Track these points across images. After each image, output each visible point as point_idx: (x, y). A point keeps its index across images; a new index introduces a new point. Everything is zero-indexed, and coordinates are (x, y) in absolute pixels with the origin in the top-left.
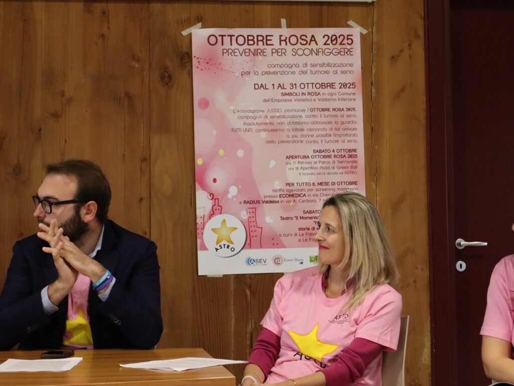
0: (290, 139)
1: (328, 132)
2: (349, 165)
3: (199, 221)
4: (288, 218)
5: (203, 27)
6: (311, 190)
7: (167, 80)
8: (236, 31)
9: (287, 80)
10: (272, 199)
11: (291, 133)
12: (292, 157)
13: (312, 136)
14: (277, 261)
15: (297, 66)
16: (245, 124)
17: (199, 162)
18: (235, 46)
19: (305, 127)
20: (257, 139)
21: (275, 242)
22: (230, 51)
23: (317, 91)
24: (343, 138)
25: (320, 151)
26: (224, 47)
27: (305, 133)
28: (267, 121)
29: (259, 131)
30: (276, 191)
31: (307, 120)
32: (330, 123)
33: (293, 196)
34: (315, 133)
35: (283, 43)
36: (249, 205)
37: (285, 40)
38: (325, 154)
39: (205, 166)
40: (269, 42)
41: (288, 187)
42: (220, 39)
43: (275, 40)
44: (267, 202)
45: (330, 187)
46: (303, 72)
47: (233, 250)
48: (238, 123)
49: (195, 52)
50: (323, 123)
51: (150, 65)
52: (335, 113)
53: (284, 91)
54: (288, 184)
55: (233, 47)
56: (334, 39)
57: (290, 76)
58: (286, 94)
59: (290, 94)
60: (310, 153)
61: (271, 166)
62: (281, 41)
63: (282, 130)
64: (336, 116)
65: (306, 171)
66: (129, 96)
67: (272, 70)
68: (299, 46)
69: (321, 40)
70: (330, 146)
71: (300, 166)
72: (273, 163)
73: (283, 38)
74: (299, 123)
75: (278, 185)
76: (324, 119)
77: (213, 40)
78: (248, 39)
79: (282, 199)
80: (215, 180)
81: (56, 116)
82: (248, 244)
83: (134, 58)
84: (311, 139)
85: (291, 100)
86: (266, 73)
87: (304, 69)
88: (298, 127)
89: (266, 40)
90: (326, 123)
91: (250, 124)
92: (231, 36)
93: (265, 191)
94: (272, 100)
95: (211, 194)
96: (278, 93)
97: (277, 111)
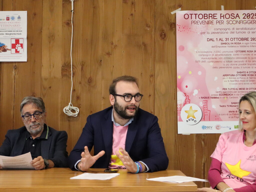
0: (225, 66)
1: (245, 63)
2: (255, 79)
3: (178, 107)
4: (223, 106)
5: (182, 10)
6: (235, 92)
7: (163, 36)
8: (198, 12)
9: (224, 36)
10: (215, 96)
11: (226, 63)
12: (226, 75)
13: (236, 65)
14: (218, 127)
15: (229, 29)
16: (202, 58)
17: (179, 77)
18: (198, 19)
19: (233, 60)
20: (208, 66)
21: (217, 118)
22: (195, 22)
23: (240, 42)
24: (252, 66)
25: (240, 72)
26: (192, 20)
27: (233, 63)
28: (214, 57)
29: (209, 62)
30: (217, 92)
31: (234, 57)
32: (246, 58)
33: (226, 95)
34: (238, 63)
35: (222, 18)
36: (204, 99)
37: (223, 16)
38: (243, 74)
39: (182, 79)
40: (215, 17)
41: (224, 91)
42: (190, 16)
43: (218, 16)
44: (213, 98)
45: (246, 90)
46: (232, 33)
47: (195, 121)
48: (198, 58)
49: (178, 22)
50: (242, 58)
51: (155, 29)
52: (248, 53)
53: (222, 42)
54: (224, 89)
55: (197, 20)
56: (248, 16)
57: (226, 34)
58: (223, 44)
59: (225, 44)
60: (236, 73)
61: (215, 80)
62: (221, 16)
63: (221, 62)
64: (249, 55)
65: (233, 83)
66: (145, 45)
67: (216, 31)
68: (230, 19)
69: (242, 16)
70: (246, 70)
71: (230, 80)
72: (216, 78)
73: (222, 15)
74: (230, 58)
75: (219, 89)
76: (242, 56)
77: (186, 17)
78: (204, 16)
79: (221, 96)
80: (187, 87)
81: (109, 54)
82: (203, 119)
83: (147, 26)
84: (236, 66)
85: (226, 47)
86: (213, 33)
87: (233, 31)
88: (229, 60)
89: (213, 16)
90: (243, 58)
91: (205, 59)
92: (196, 14)
93: (212, 92)
94: (216, 47)
95: (185, 93)
96: (219, 43)
97: (219, 52)
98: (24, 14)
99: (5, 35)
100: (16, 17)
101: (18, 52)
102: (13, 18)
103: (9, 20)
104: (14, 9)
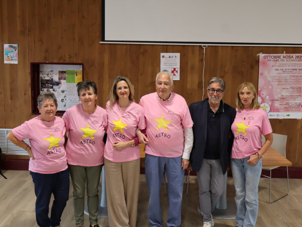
0: (284, 84)
1: (294, 82)
2: (299, 91)
4: (281, 105)
5: (263, 54)
6: (288, 97)
7: (252, 68)
8: (271, 55)
9: (284, 68)
10: (278, 100)
11: (284, 82)
12: (284, 89)
13: (290, 83)
14: (278, 115)
15: (287, 64)
17: (259, 89)
18: (271, 59)
20: (275, 84)
21: (278, 110)
23: (292, 71)
24: (298, 84)
25: (292, 87)
26: (268, 59)
27: (288, 82)
28: (278, 79)
29: (276, 82)
31: (289, 79)
32: (295, 80)
33: (283, 99)
34: (290, 82)
35: (284, 58)
36: (271, 101)
37: (284, 57)
39: (261, 91)
40: (280, 58)
41: (282, 97)
42: (267, 57)
43: (282, 57)
44: (276, 100)
45: (294, 97)
46: (289, 66)
48: (269, 79)
49: (260, 60)
51: (248, 64)
52: (296, 77)
55: (270, 59)
58: (284, 72)
59: (285, 72)
60: (289, 88)
61: (278, 91)
63: (282, 81)
64: (297, 78)
65: (287, 92)
66: (242, 72)
67: (280, 65)
68: (288, 59)
69: (294, 57)
70: (294, 86)
71: (286, 91)
72: (279, 90)
75: (279, 96)
76: (293, 79)
78: (275, 57)
79: (280, 100)
80: (263, 94)
82: (270, 111)
83: (244, 62)
88: (286, 81)
90: (294, 80)
91: (273, 80)
92: (270, 56)
93: (276, 97)
94: (280, 73)
95: (262, 98)
96: (281, 72)
97: (281, 76)
98: (178, 55)
99: (168, 66)
100: (174, 56)
101: (175, 75)
102: (172, 57)
103: (170, 58)
104: (173, 52)
